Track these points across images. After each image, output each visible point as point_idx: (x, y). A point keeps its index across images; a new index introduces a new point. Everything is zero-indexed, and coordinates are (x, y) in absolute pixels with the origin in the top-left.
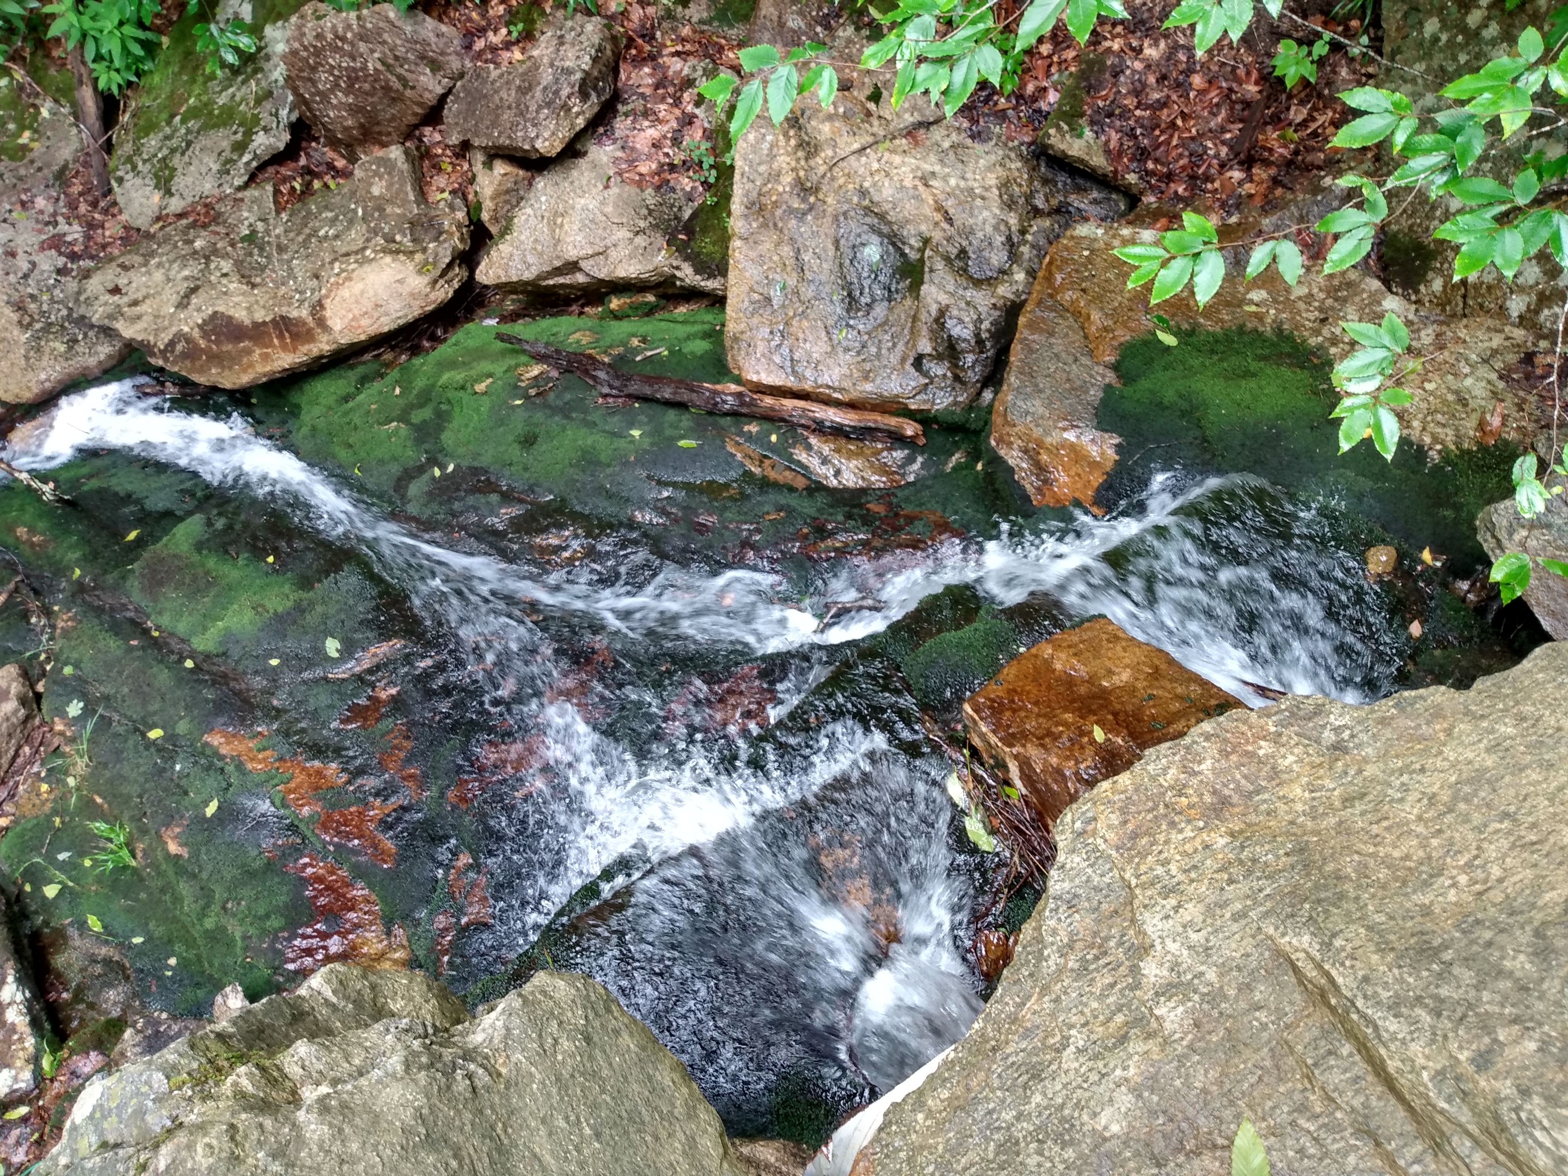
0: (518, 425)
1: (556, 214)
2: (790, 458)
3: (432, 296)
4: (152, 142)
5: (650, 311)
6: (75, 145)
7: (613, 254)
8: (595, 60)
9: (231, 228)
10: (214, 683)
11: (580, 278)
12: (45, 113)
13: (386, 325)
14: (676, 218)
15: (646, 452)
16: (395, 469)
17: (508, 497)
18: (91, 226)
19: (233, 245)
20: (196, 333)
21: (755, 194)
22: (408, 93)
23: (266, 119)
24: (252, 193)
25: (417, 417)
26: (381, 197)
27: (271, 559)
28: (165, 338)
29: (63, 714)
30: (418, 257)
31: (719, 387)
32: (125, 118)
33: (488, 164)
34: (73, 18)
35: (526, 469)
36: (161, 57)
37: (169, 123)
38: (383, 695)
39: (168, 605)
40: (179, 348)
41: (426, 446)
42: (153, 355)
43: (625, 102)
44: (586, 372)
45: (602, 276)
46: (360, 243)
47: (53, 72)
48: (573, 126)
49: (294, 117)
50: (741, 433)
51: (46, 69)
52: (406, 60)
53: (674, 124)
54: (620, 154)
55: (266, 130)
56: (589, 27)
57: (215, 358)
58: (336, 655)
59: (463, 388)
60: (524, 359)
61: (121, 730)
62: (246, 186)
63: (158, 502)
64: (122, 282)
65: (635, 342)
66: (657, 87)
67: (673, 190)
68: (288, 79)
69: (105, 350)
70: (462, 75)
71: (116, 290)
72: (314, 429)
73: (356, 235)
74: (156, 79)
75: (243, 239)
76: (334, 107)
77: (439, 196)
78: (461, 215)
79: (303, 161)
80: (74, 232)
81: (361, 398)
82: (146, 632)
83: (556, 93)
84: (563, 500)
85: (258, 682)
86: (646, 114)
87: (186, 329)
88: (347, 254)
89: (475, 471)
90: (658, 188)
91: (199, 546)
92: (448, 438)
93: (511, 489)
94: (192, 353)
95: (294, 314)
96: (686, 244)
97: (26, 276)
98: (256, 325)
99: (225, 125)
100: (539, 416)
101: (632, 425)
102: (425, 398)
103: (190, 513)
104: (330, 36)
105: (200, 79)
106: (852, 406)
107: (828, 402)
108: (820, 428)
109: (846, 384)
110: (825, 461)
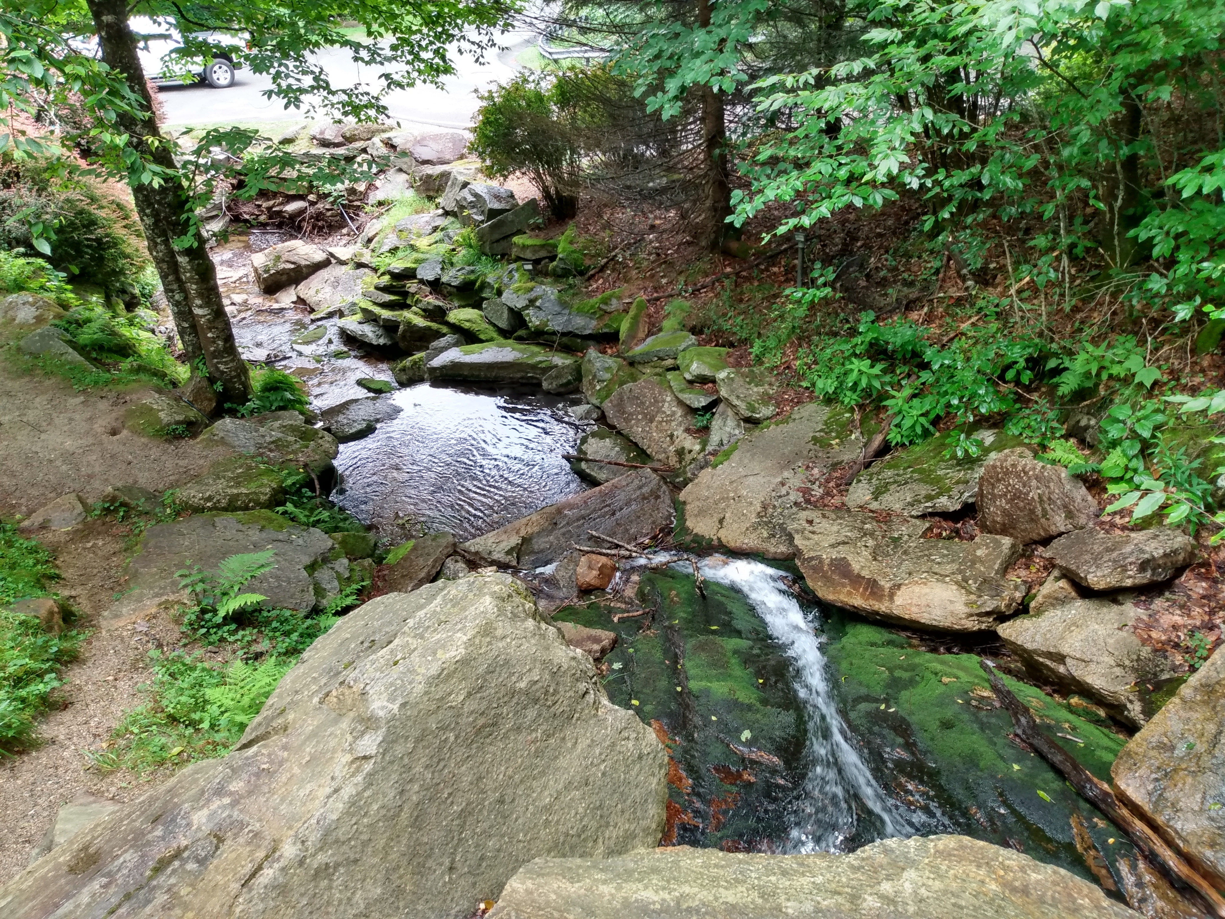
0: (949, 714)
1: (1074, 624)
2: (1113, 863)
3: (963, 622)
4: (889, 473)
5: (1097, 722)
6: (854, 456)
7: (1093, 666)
8: (1165, 555)
9: (891, 530)
10: (680, 704)
11: (1062, 669)
12: (853, 437)
13: (925, 618)
14: (1155, 674)
15: (1012, 780)
16: (863, 691)
17: (909, 746)
18: (828, 493)
19: (883, 537)
20: (827, 561)
22: (1043, 520)
23: (955, 492)
24: (918, 522)
25: (898, 673)
26: (979, 557)
27: (761, 681)
28: (812, 554)
29: (611, 663)
30: (973, 597)
31: (1095, 780)
32: (888, 457)
33: (1057, 579)
34: (900, 402)
35: (932, 739)
36: (928, 440)
37: (905, 469)
38: (746, 777)
39: (697, 660)
40: (813, 562)
41: (890, 691)
42: (799, 559)
43: (1173, 592)
44: (1015, 714)
45: (1075, 674)
46: (948, 572)
47: (873, 422)
48: (1121, 580)
49: (971, 500)
50: (1089, 820)
51: (872, 419)
52: (1054, 502)
53: (1198, 623)
54: (1145, 618)
55: (950, 497)
56: (1179, 539)
57: (827, 579)
58: (744, 740)
59: (936, 674)
60: (987, 685)
61: (624, 689)
62: (917, 517)
63: (738, 624)
64: (817, 520)
65: (1067, 725)
66: (1203, 597)
67: (1166, 658)
68: (981, 478)
69: (783, 549)
70: (1082, 528)
71: (810, 522)
72: (843, 648)
73: (949, 568)
74: (918, 449)
75: (890, 538)
76: (996, 506)
77: (1014, 578)
78: (1018, 595)
79: (959, 525)
80: (818, 491)
81: (881, 650)
82: (677, 663)
83: (1125, 558)
84: (939, 772)
85: (698, 720)
86: (1182, 607)
87: (824, 557)
88: (936, 574)
89: (903, 720)
90: (1155, 651)
91: (736, 652)
92: (905, 695)
93: (914, 744)
94: (817, 569)
95: (882, 583)
96: (1149, 692)
97: (780, 497)
98: (859, 576)
99: (931, 484)
100: (966, 717)
101: (1018, 761)
102: (912, 668)
103: (748, 639)
104: (1020, 468)
105: (938, 458)
106: (1188, 859)
107: (1170, 844)
108: (1152, 859)
109: (1193, 840)
110: (1140, 884)
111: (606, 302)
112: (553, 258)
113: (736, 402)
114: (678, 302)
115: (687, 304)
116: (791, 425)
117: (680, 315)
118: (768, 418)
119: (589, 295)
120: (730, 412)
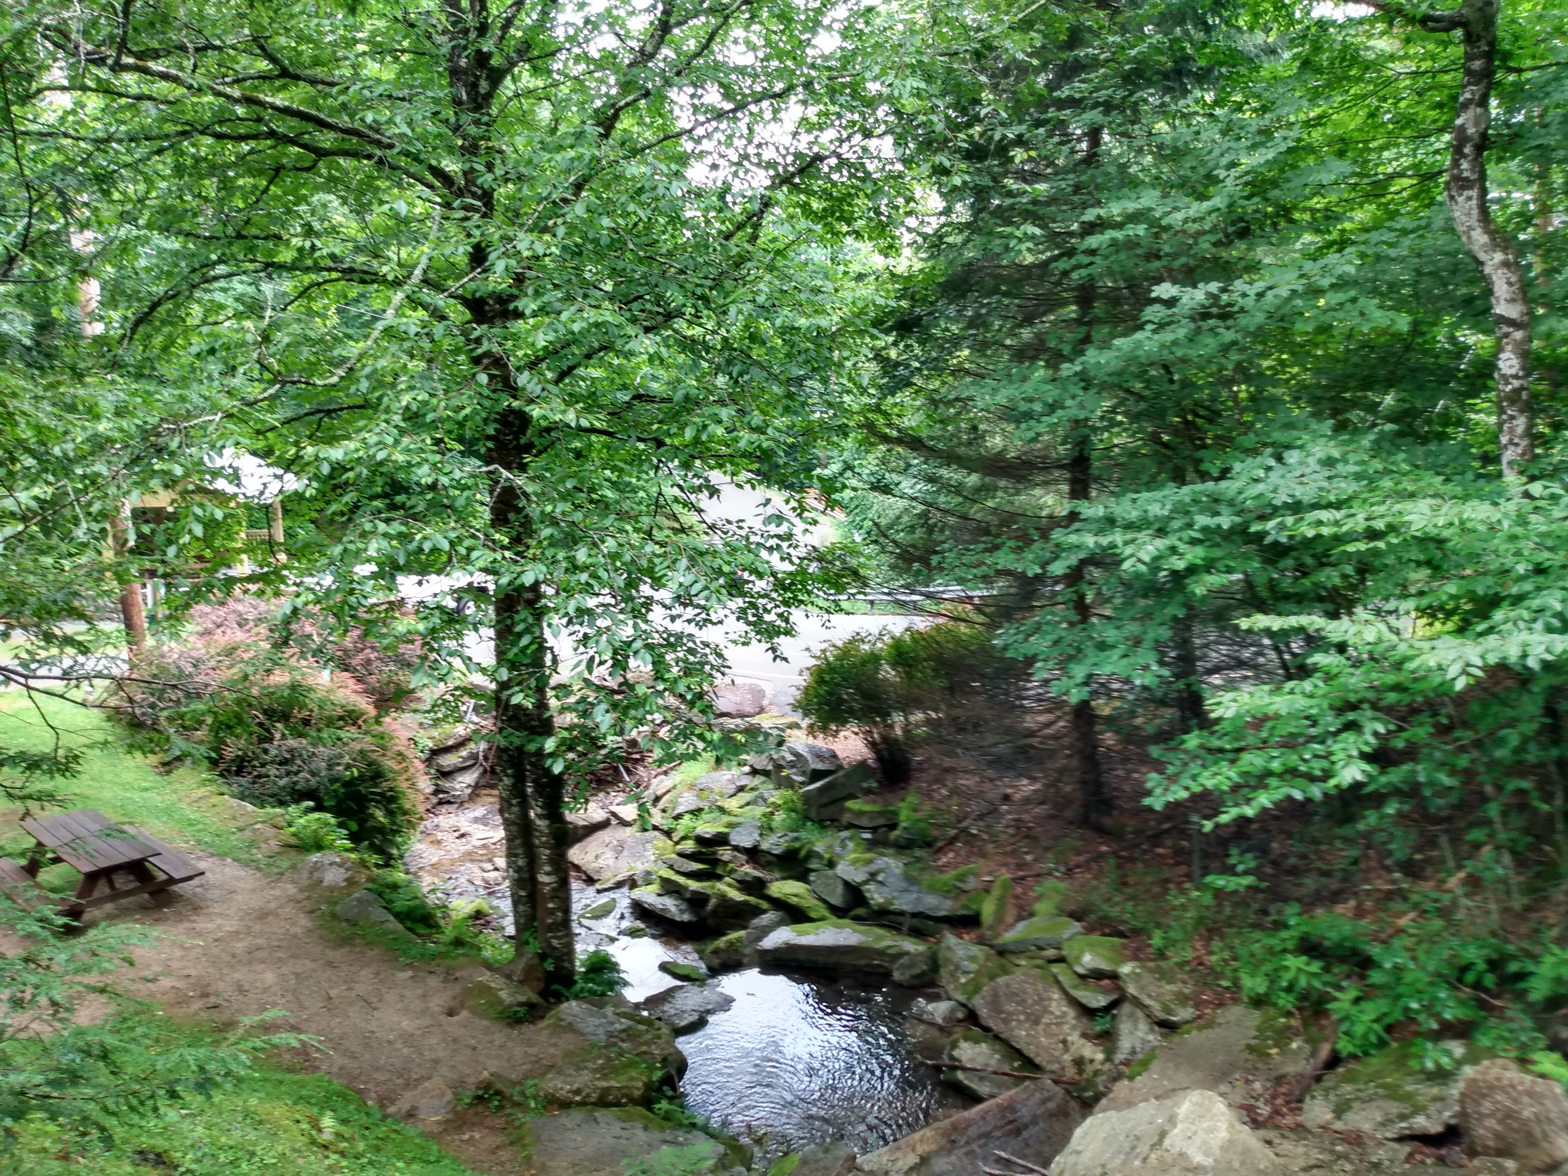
4: (1347, 1088)
6: (1300, 1068)
9: (1366, 1154)
12: (1294, 1045)
18: (1277, 1112)
19: (1361, 1161)
22: (1545, 1145)
23: (1432, 1111)
24: (1396, 1146)
32: (1341, 1070)
34: (1346, 1005)
36: (1387, 1050)
37: (1366, 1083)
47: (1315, 1028)
49: (1453, 1121)
51: (1313, 1025)
52: (1554, 1122)
55: (1428, 1116)
62: (1393, 1140)
64: (1276, 1141)
74: (1374, 1061)
75: (1370, 1162)
76: (1485, 1128)
79: (1442, 1150)
80: (1264, 1110)
99: (1402, 1101)
104: (1506, 1083)
105: (1403, 1072)
111: (961, 878)
112: (893, 826)
113: (1148, 1002)
114: (1050, 883)
115: (1062, 885)
116: (1217, 1030)
117: (1056, 899)
118: (1188, 1022)
119: (941, 869)
120: (1140, 1014)
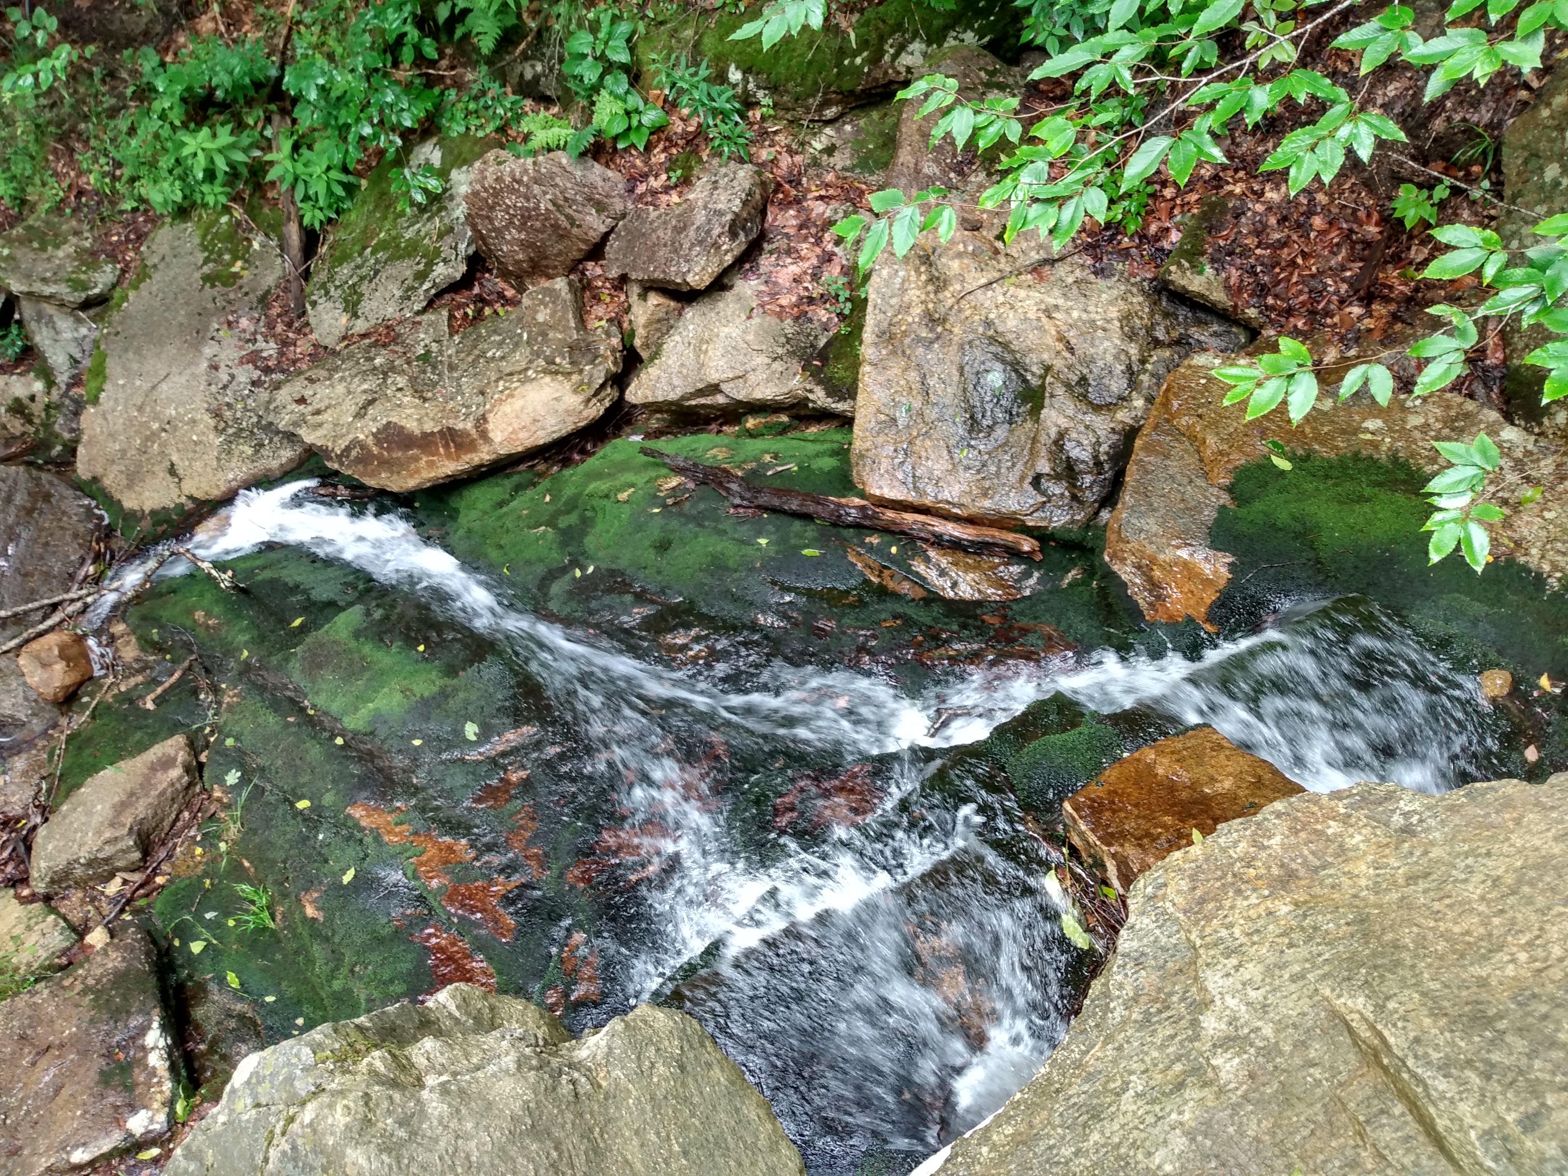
0: (655, 532)
1: (702, 341)
2: (909, 570)
3: (585, 414)
4: (344, 271)
5: (783, 430)
6: (278, 273)
7: (751, 377)
8: (745, 203)
9: (409, 348)
10: (360, 759)
11: (720, 399)
12: (256, 245)
13: (542, 438)
14: (812, 346)
15: (772, 559)
16: (540, 570)
17: (641, 598)
18: (285, 343)
19: (409, 363)
20: (370, 441)
21: (886, 324)
22: (575, 231)
23: (446, 252)
24: (431, 316)
25: (564, 522)
26: (545, 323)
27: (421, 648)
28: (343, 443)
29: (222, 782)
30: (575, 378)
31: (843, 501)
32: (323, 250)
33: (643, 296)
34: (288, 164)
35: (659, 572)
36: (359, 197)
37: (360, 254)
38: (514, 778)
39: (324, 686)
40: (354, 453)
41: (570, 549)
42: (330, 459)
43: (770, 241)
44: (720, 484)
45: (740, 397)
46: (523, 364)
47: (266, 210)
48: (721, 262)
49: (471, 251)
50: (862, 544)
51: (261, 207)
52: (574, 201)
53: (815, 261)
54: (763, 288)
55: (445, 261)
56: (741, 174)
57: (386, 464)
58: (473, 738)
59: (607, 496)
60: (664, 471)
61: (272, 799)
62: (424, 310)
63: (322, 593)
64: (308, 393)
65: (767, 458)
66: (801, 227)
67: (810, 320)
68: (468, 217)
69: (287, 454)
70: (624, 216)
71: (302, 401)
72: (469, 531)
73: (520, 357)
74: (353, 216)
75: (418, 358)
76: (508, 242)
77: (598, 324)
78: (615, 341)
79: (476, 290)
80: (270, 349)
81: (513, 504)
82: (303, 710)
83: (708, 232)
84: (691, 602)
85: (400, 761)
86: (789, 252)
87: (362, 437)
88: (511, 374)
89: (612, 573)
90: (797, 319)
91: (357, 634)
92: (590, 542)
93: (644, 591)
94: (366, 458)
95: (460, 426)
96: (819, 370)
97: (225, 387)
98: (425, 435)
99: (409, 256)
100: (674, 524)
101: (759, 534)
102: (572, 505)
103: (351, 604)
104: (508, 179)
105: (391, 216)
106: (971, 521)
107: (947, 517)
108: (939, 542)
109: (966, 500)
110: (942, 573)
113: (48, 290)
116: (157, 277)
118: (114, 286)
120: (49, 309)
